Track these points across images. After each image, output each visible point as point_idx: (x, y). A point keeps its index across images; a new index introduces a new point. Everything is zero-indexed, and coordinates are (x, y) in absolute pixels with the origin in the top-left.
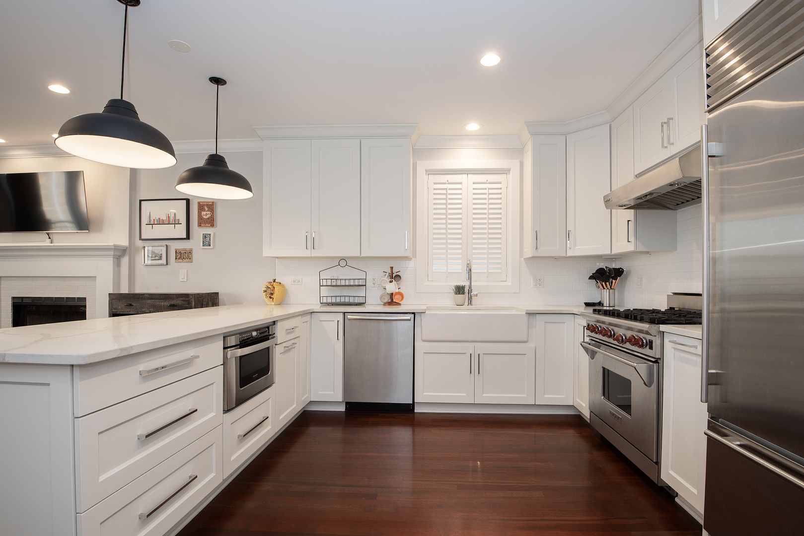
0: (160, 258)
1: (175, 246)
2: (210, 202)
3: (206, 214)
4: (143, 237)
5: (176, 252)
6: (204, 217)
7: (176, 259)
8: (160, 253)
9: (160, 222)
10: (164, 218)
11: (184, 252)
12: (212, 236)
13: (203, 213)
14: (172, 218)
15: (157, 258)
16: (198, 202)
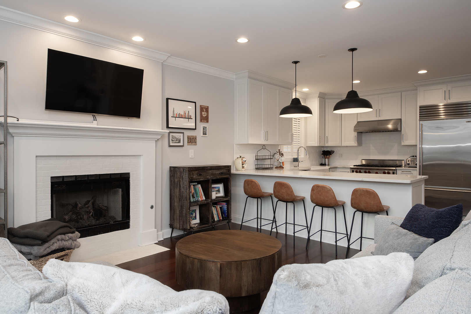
0: (179, 142)
1: (188, 133)
2: (206, 106)
3: (204, 114)
4: (170, 126)
5: (188, 138)
6: (204, 116)
7: (188, 142)
8: (179, 138)
9: (180, 117)
10: (183, 114)
11: (192, 138)
12: (207, 128)
13: (203, 113)
14: (187, 114)
15: (177, 141)
16: (200, 105)
